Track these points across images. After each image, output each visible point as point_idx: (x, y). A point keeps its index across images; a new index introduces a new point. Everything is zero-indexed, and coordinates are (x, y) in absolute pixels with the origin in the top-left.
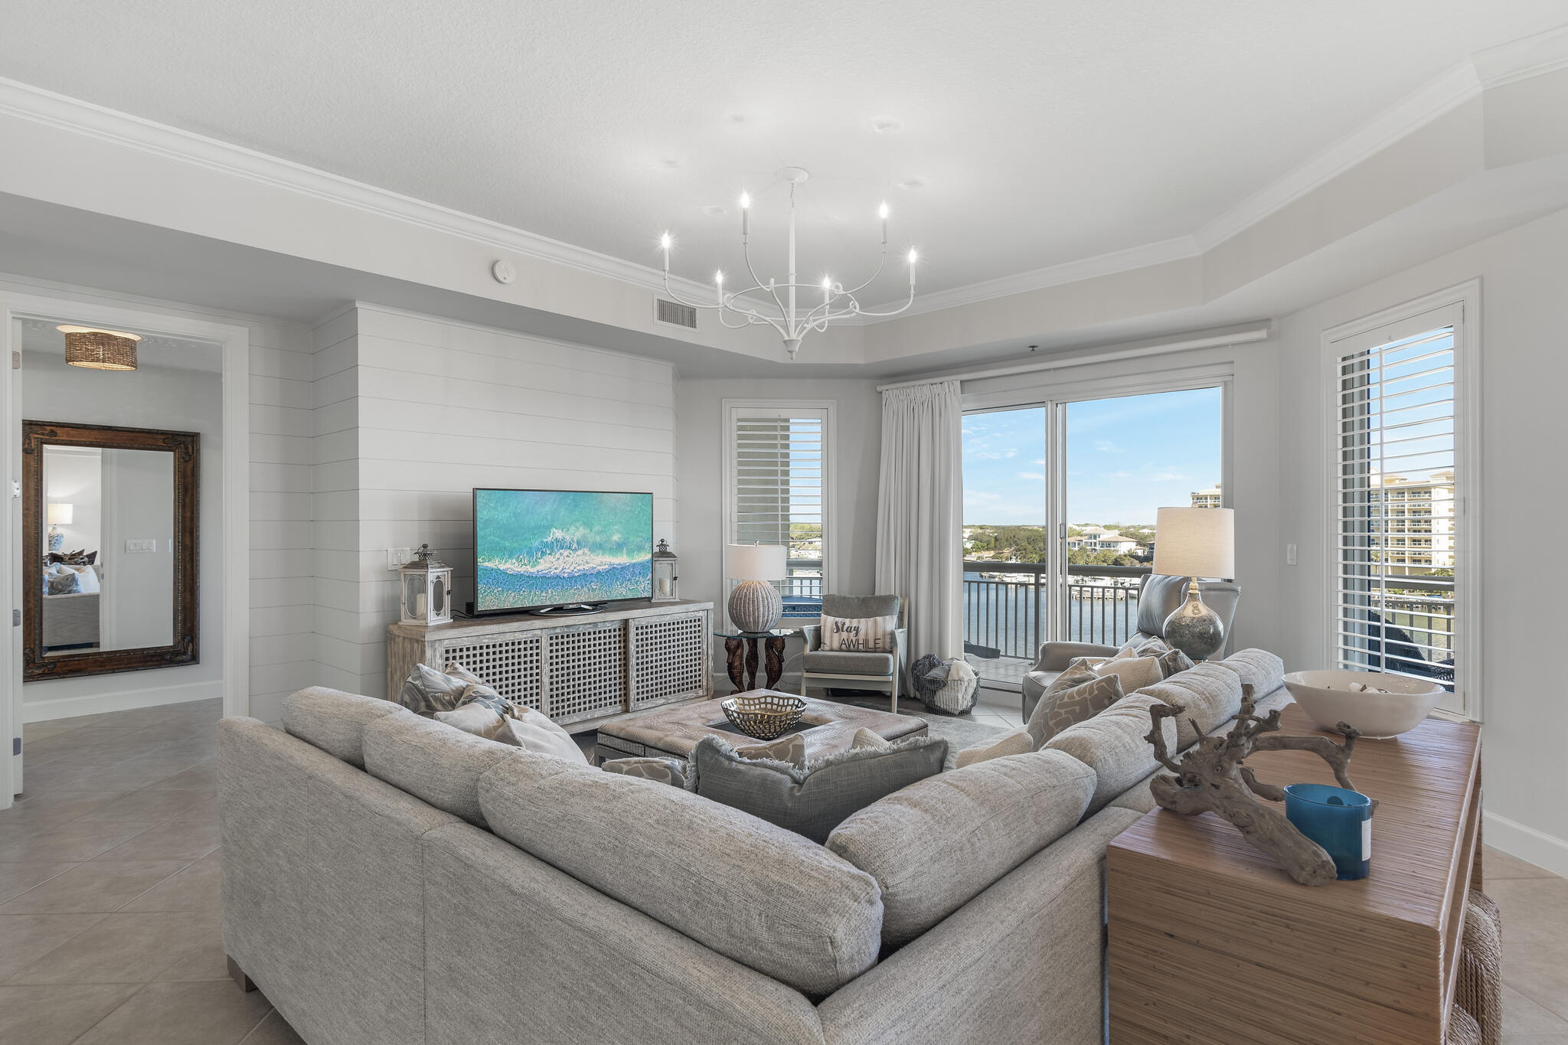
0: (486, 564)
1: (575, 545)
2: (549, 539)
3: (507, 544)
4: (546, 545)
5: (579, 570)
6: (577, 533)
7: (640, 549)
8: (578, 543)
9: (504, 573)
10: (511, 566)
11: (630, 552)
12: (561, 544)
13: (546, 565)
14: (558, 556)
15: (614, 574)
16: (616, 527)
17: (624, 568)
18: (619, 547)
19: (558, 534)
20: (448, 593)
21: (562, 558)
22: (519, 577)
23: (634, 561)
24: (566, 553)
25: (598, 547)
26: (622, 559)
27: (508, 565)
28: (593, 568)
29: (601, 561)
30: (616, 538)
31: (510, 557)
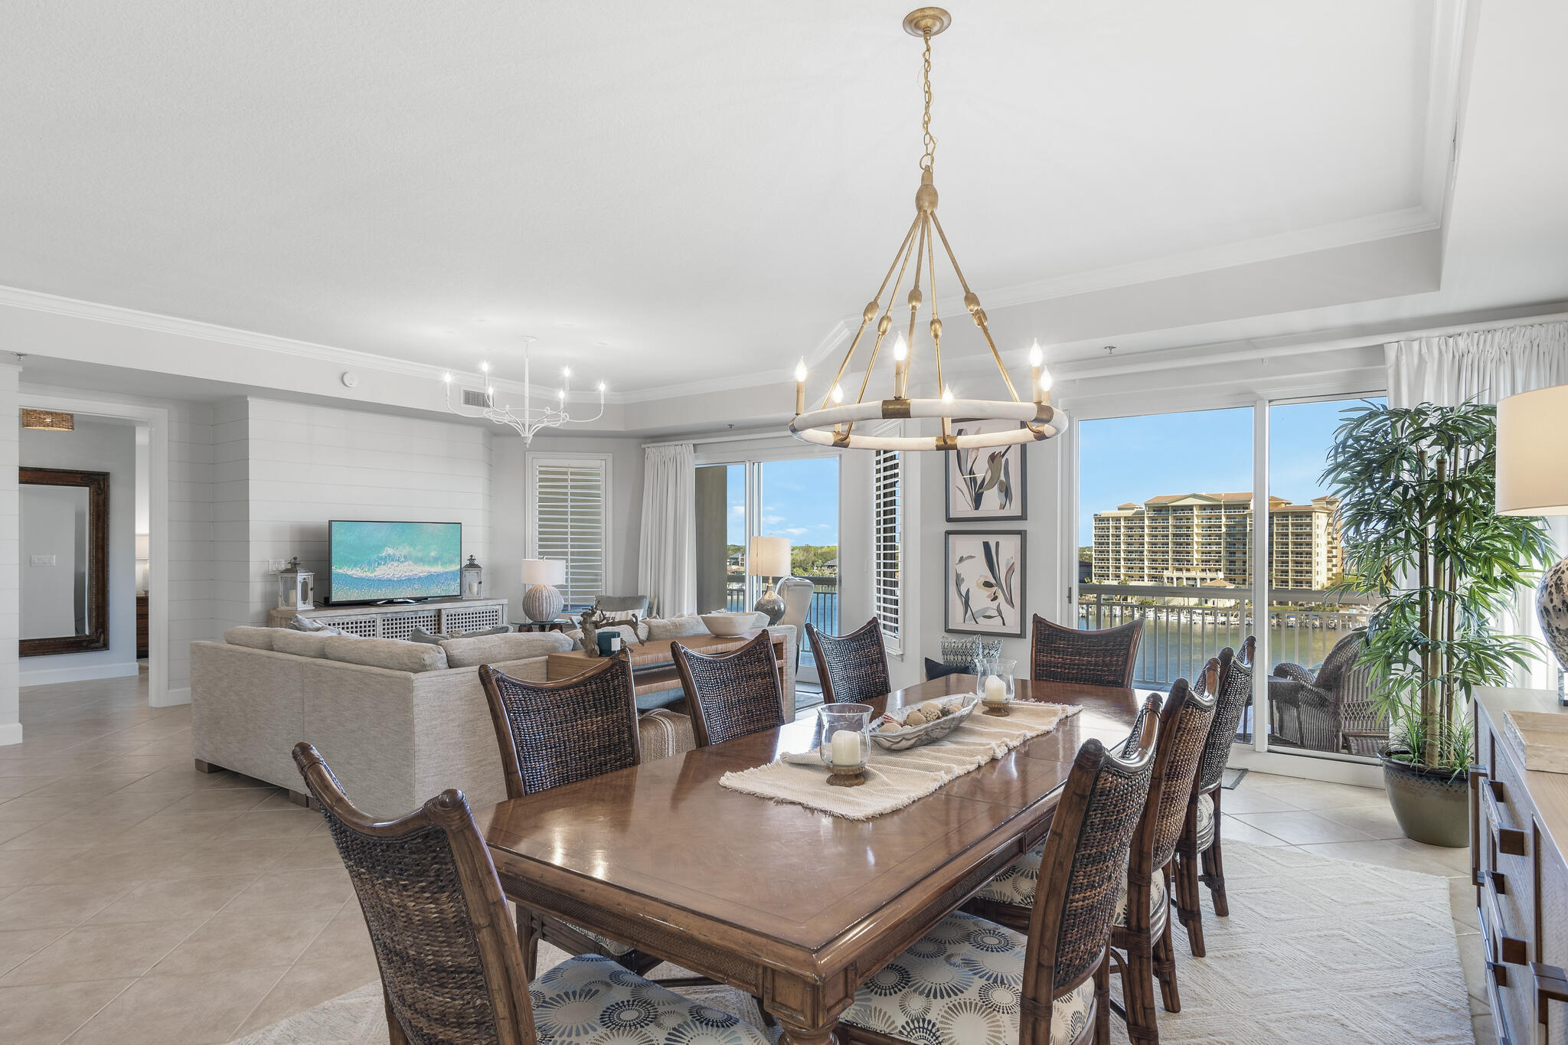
0: (338, 570)
1: (403, 559)
2: (383, 554)
3: (353, 557)
4: (381, 558)
5: (406, 576)
6: (404, 550)
7: (451, 562)
8: (405, 557)
9: (351, 577)
10: (355, 572)
11: (444, 564)
12: (391, 558)
13: (382, 572)
14: (389, 566)
15: (431, 578)
16: (434, 546)
17: (439, 575)
18: (435, 561)
19: (390, 551)
20: (311, 589)
21: (392, 567)
22: (361, 579)
23: (447, 570)
24: (396, 564)
25: (419, 560)
26: (438, 569)
27: (353, 572)
28: (416, 575)
29: (422, 570)
30: (433, 554)
31: (355, 566)
